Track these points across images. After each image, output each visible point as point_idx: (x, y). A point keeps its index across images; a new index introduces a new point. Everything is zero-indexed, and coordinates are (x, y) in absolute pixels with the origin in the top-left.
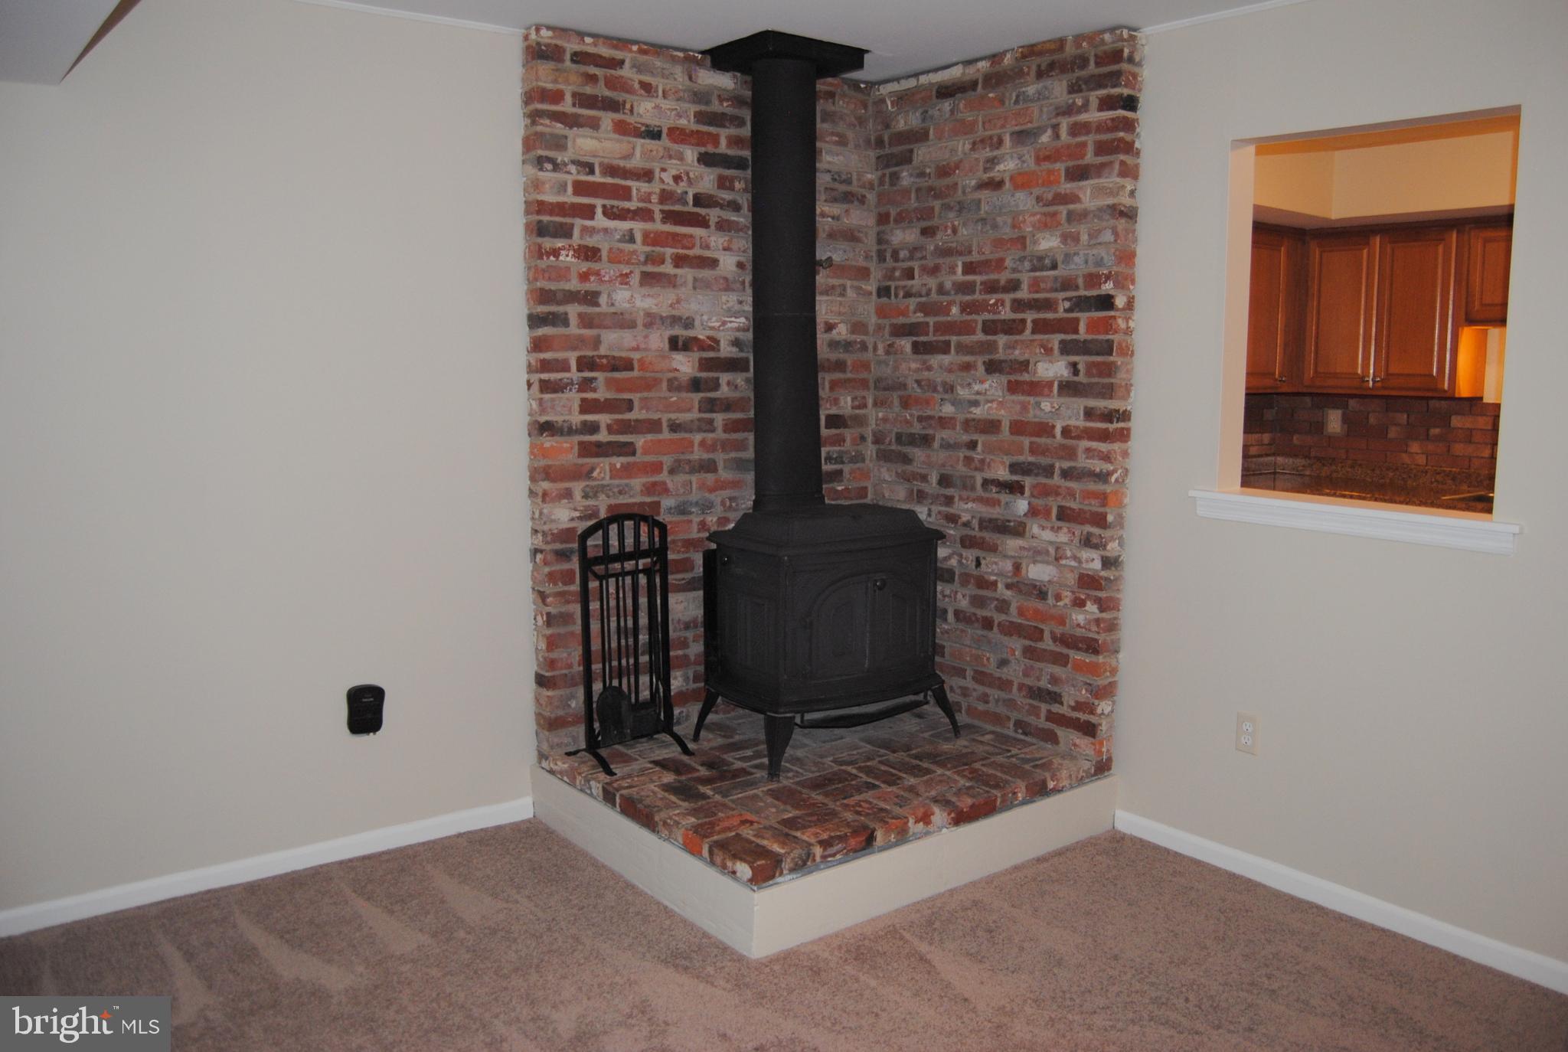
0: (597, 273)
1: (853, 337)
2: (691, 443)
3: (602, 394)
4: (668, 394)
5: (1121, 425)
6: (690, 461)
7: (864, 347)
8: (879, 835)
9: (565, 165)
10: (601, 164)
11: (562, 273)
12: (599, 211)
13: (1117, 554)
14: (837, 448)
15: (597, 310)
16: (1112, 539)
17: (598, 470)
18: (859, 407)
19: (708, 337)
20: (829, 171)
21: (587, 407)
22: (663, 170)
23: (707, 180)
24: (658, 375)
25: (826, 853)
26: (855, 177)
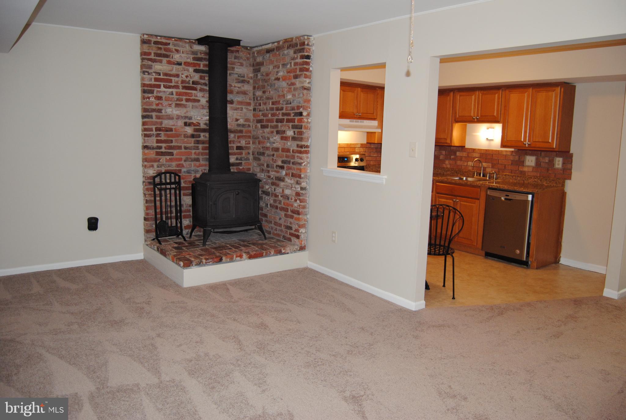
0: (161, 104)
1: (245, 123)
2: (191, 153)
3: (163, 138)
4: (184, 138)
5: (306, 149)
6: (191, 158)
7: (249, 126)
8: (224, 258)
9: (152, 73)
10: (163, 73)
11: (151, 104)
12: (162, 86)
13: (305, 186)
14: (240, 156)
15: (161, 114)
16: (303, 182)
17: (162, 160)
18: (247, 144)
19: (197, 122)
20: (237, 74)
22: (182, 74)
23: (196, 77)
24: (181, 133)
25: (207, 262)
26: (246, 75)
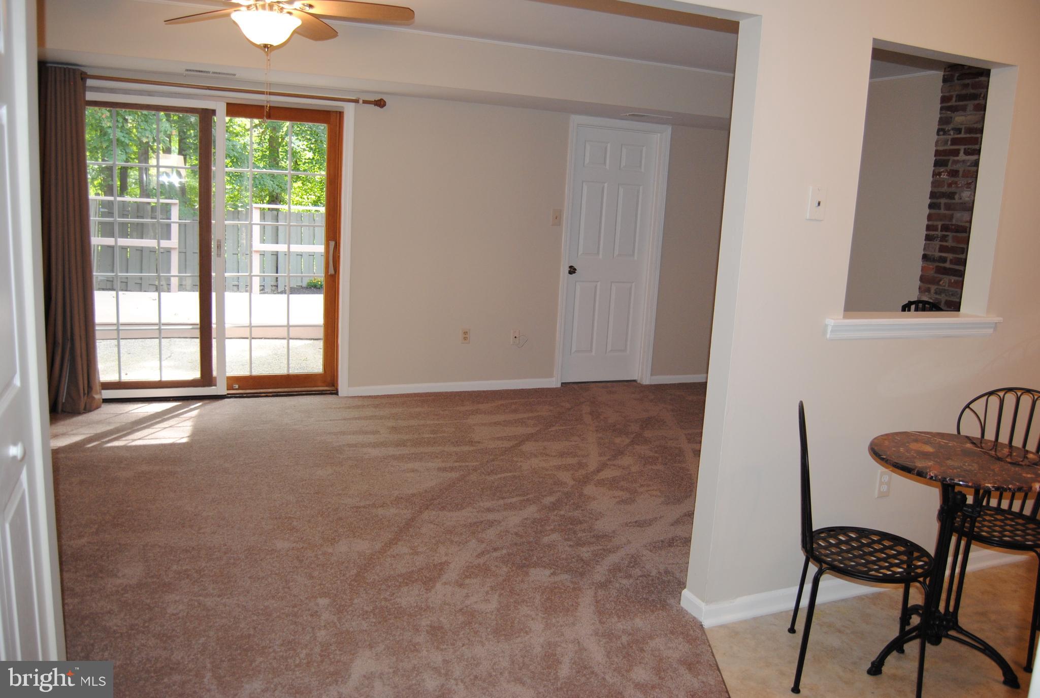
0: (956, 183)
3: (950, 243)
9: (949, 131)
10: (965, 128)
11: (942, 184)
12: (962, 152)
15: (954, 201)
17: (942, 282)
21: (942, 249)
